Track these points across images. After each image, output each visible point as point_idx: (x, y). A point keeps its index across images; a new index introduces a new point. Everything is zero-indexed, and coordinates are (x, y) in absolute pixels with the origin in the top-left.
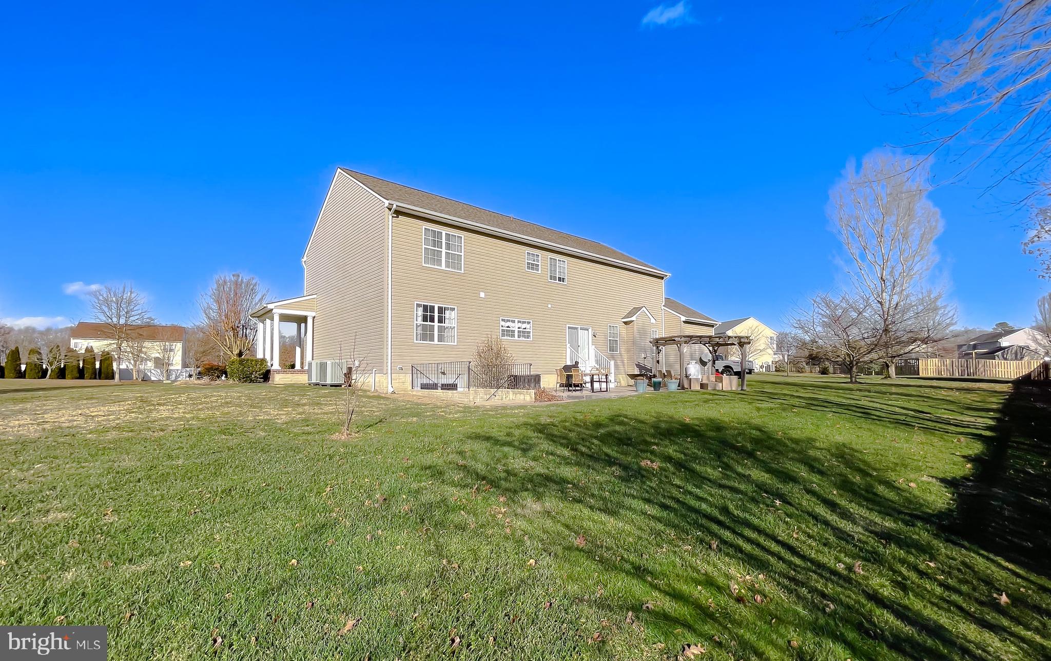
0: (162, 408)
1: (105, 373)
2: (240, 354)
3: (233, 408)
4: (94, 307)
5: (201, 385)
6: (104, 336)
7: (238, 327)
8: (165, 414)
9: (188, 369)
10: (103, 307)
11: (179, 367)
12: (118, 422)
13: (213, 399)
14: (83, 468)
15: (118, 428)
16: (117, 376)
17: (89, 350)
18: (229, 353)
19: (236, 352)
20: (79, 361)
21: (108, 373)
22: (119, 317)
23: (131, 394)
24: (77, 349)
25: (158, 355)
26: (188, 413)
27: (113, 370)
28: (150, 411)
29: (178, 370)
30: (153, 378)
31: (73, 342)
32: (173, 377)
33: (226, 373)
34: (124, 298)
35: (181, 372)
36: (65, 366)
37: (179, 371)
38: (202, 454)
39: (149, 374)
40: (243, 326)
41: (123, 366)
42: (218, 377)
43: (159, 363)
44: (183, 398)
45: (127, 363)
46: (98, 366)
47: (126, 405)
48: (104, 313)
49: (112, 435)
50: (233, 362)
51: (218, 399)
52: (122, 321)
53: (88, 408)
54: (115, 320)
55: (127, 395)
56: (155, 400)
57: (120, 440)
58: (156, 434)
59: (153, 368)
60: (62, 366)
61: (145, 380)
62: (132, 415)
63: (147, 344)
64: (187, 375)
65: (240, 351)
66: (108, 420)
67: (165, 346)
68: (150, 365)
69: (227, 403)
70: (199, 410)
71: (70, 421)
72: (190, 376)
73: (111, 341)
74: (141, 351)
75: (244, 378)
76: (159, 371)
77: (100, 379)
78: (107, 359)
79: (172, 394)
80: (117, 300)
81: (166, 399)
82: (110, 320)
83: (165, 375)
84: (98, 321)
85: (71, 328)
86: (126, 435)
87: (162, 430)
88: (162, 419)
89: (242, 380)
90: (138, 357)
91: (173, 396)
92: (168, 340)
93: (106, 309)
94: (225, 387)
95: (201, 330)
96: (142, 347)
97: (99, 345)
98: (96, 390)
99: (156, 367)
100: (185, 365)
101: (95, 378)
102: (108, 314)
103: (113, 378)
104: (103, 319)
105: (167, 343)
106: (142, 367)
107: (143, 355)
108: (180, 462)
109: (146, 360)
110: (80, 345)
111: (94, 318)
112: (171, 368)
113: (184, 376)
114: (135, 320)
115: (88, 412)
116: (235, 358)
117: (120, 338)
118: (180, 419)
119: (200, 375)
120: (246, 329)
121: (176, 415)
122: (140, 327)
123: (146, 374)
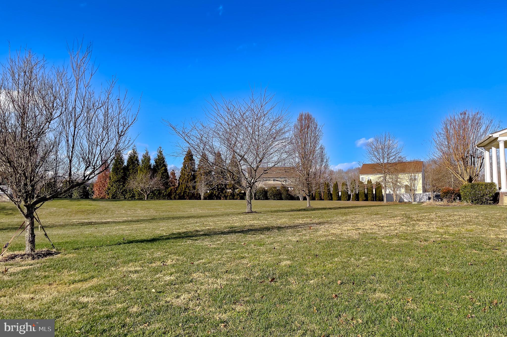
0: (420, 223)
1: (378, 197)
2: (470, 180)
3: (474, 226)
4: (370, 154)
5: (441, 205)
6: (377, 172)
7: (467, 157)
8: (425, 228)
9: (427, 193)
10: (375, 152)
11: (421, 192)
12: (396, 231)
13: (456, 217)
14: (387, 263)
15: (397, 236)
16: (385, 199)
17: (369, 182)
18: (461, 179)
19: (467, 178)
20: (365, 189)
21: (380, 197)
22: (384, 158)
23: (399, 211)
24: (364, 182)
25: (407, 183)
26: (440, 228)
27: (382, 195)
28: (414, 225)
29: (420, 194)
30: (405, 200)
31: (361, 177)
32: (418, 199)
33: (459, 196)
34: (386, 144)
35: (423, 196)
36: (358, 192)
37: (422, 195)
38: (463, 264)
39: (403, 197)
40: (471, 156)
41: (387, 192)
42: (454, 199)
43: (409, 189)
44: (433, 216)
45: (390, 190)
46: (374, 192)
47: (398, 220)
48: (375, 156)
49: (395, 241)
50: (465, 187)
51: (460, 218)
52: (386, 161)
53: (378, 221)
54: (381, 160)
55: (397, 212)
56: (415, 217)
57: (402, 245)
58: (422, 243)
59: (404, 193)
60: (357, 193)
61: (401, 201)
62: (403, 227)
63: (400, 176)
64: (427, 198)
65: (470, 177)
66: (390, 230)
67: (411, 176)
68: (403, 191)
69: (468, 221)
70: (447, 226)
71: (371, 229)
72: (429, 198)
73: (380, 175)
74: (397, 181)
75: (476, 200)
76: (408, 195)
77: (376, 201)
78: (379, 187)
79: (424, 213)
80: (382, 147)
81: (421, 216)
82: (379, 161)
83: (413, 198)
84: (373, 163)
85: (359, 168)
86: (404, 242)
87: (425, 241)
88: (423, 232)
89: (475, 202)
90: (396, 186)
91: (425, 214)
92: (413, 172)
93: (376, 154)
94: (462, 208)
95: (435, 162)
96: (397, 178)
97: (374, 178)
98: (378, 208)
99: (406, 192)
100: (425, 191)
101: (373, 201)
102: (378, 157)
103: (382, 200)
104: (375, 161)
105: (413, 174)
106: (398, 192)
107: (398, 184)
108: (447, 269)
109: (400, 187)
110: (365, 178)
111: (370, 160)
112: (416, 193)
113: (425, 199)
114: (392, 160)
115: (378, 223)
116: (466, 183)
117: (385, 173)
118: (436, 233)
119: (438, 197)
120: (474, 158)
121: (432, 230)
122: (395, 164)
123: (401, 198)
